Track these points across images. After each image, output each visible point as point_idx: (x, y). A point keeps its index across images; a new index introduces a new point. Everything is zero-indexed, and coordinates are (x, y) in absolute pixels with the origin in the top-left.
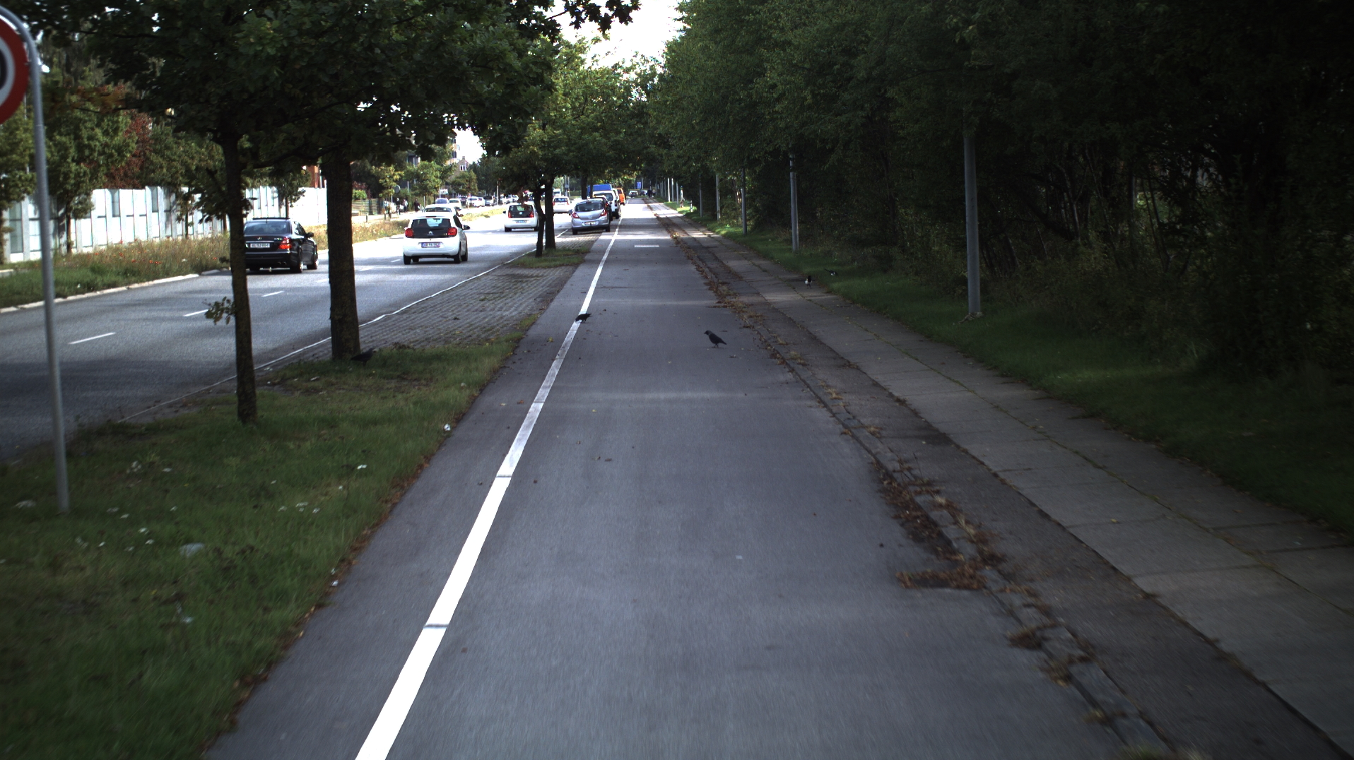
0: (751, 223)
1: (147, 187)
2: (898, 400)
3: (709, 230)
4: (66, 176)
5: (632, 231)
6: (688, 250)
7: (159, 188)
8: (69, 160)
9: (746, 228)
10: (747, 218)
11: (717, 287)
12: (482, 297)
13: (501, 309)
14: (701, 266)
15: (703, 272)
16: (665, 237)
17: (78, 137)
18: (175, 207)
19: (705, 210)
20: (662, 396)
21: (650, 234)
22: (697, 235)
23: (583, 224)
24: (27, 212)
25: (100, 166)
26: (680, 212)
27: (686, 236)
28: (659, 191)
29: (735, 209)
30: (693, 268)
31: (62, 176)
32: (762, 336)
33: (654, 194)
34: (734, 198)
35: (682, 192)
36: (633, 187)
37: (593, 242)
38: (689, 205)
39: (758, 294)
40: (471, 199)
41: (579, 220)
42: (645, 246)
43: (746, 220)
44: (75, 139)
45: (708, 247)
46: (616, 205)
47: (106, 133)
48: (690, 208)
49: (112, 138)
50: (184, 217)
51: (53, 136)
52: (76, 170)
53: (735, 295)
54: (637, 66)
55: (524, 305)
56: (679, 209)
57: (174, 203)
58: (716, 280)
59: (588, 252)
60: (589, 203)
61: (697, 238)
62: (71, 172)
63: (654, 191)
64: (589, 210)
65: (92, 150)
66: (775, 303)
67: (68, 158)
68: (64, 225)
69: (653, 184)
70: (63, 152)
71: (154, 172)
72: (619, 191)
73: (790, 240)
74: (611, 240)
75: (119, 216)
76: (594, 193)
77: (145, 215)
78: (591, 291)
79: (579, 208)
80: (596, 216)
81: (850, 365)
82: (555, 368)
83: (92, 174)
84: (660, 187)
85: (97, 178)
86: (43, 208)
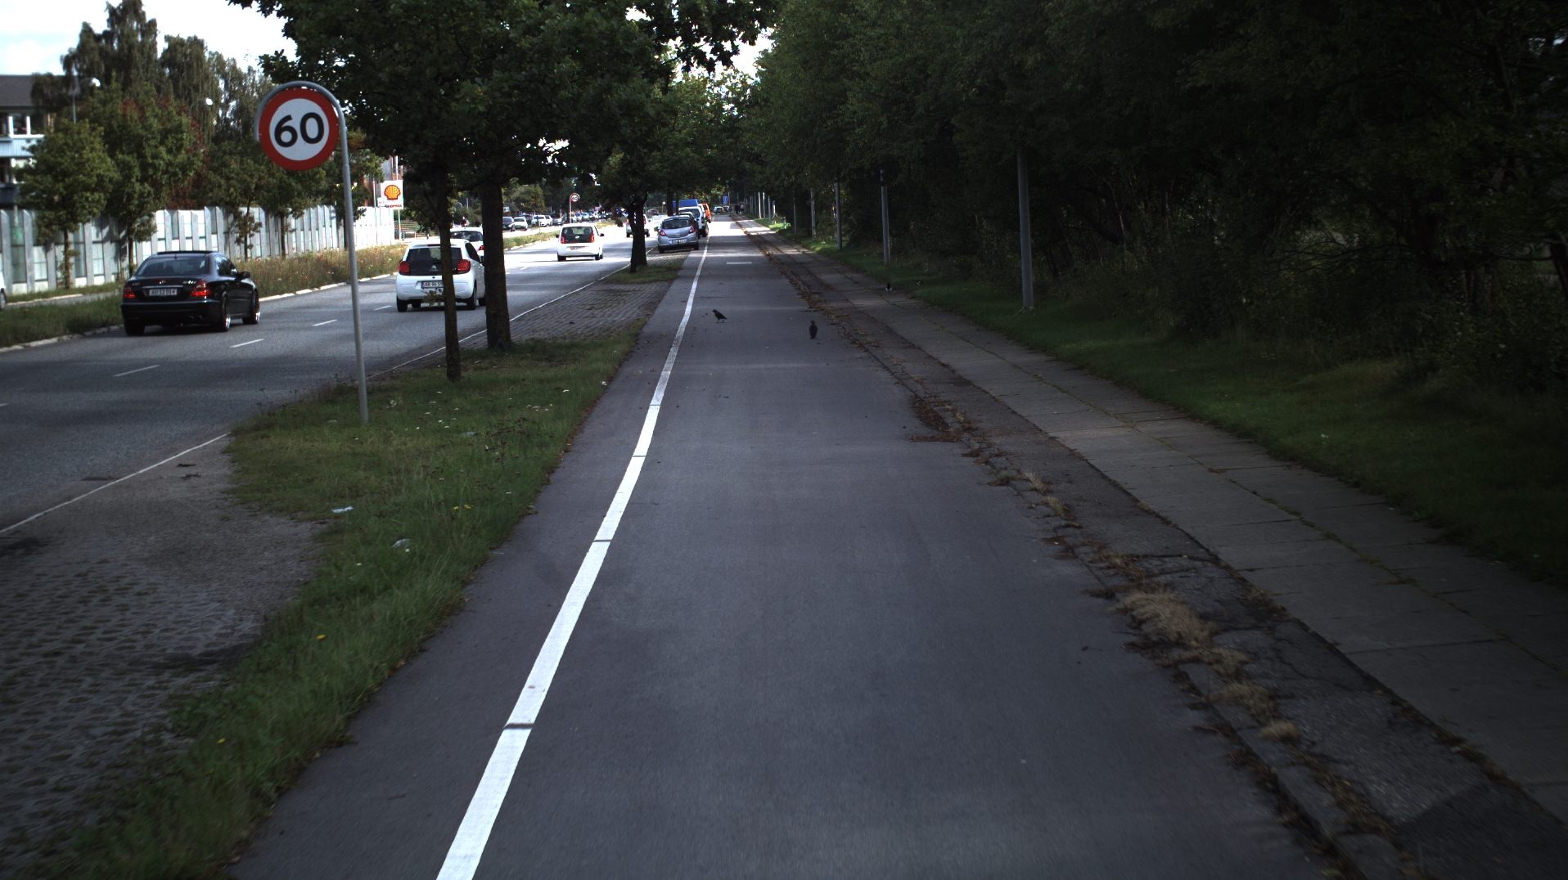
0: (846, 238)
1: (205, 208)
2: (943, 365)
3: (804, 247)
4: (130, 197)
5: (723, 249)
6: (781, 265)
7: (217, 208)
8: (134, 180)
9: (841, 244)
10: (843, 233)
11: (810, 296)
12: (588, 307)
13: (610, 316)
14: (795, 279)
15: (796, 284)
16: (758, 254)
17: (141, 156)
18: (233, 229)
19: (800, 226)
20: (762, 366)
21: (741, 251)
22: (791, 252)
23: (671, 242)
24: (90, 234)
25: (162, 185)
26: (772, 229)
27: (779, 253)
28: (748, 206)
29: (831, 225)
30: (787, 281)
31: (126, 196)
32: (845, 330)
33: (742, 210)
34: (830, 213)
35: (774, 207)
36: (720, 202)
37: (683, 260)
38: (782, 221)
39: (847, 300)
40: (537, 218)
41: (666, 238)
42: (737, 263)
43: (841, 236)
44: (138, 158)
45: (802, 263)
46: (703, 223)
47: (169, 151)
48: (784, 225)
49: (175, 156)
50: (243, 239)
51: (116, 155)
52: (140, 190)
53: (826, 301)
54: (728, 79)
55: (630, 313)
56: (771, 226)
57: (232, 224)
58: (808, 291)
59: (680, 269)
61: (791, 255)
62: (135, 192)
63: (742, 206)
64: (676, 228)
65: (156, 168)
66: (862, 306)
67: (132, 177)
68: (126, 248)
69: (741, 199)
70: (127, 171)
71: (211, 190)
72: (705, 207)
73: (882, 254)
74: (701, 258)
75: (178, 238)
76: (680, 209)
77: (205, 237)
78: (691, 300)
79: (665, 225)
80: (684, 233)
81: (913, 346)
82: (673, 352)
83: (155, 194)
84: (749, 201)
85: (159, 199)
86: (106, 231)
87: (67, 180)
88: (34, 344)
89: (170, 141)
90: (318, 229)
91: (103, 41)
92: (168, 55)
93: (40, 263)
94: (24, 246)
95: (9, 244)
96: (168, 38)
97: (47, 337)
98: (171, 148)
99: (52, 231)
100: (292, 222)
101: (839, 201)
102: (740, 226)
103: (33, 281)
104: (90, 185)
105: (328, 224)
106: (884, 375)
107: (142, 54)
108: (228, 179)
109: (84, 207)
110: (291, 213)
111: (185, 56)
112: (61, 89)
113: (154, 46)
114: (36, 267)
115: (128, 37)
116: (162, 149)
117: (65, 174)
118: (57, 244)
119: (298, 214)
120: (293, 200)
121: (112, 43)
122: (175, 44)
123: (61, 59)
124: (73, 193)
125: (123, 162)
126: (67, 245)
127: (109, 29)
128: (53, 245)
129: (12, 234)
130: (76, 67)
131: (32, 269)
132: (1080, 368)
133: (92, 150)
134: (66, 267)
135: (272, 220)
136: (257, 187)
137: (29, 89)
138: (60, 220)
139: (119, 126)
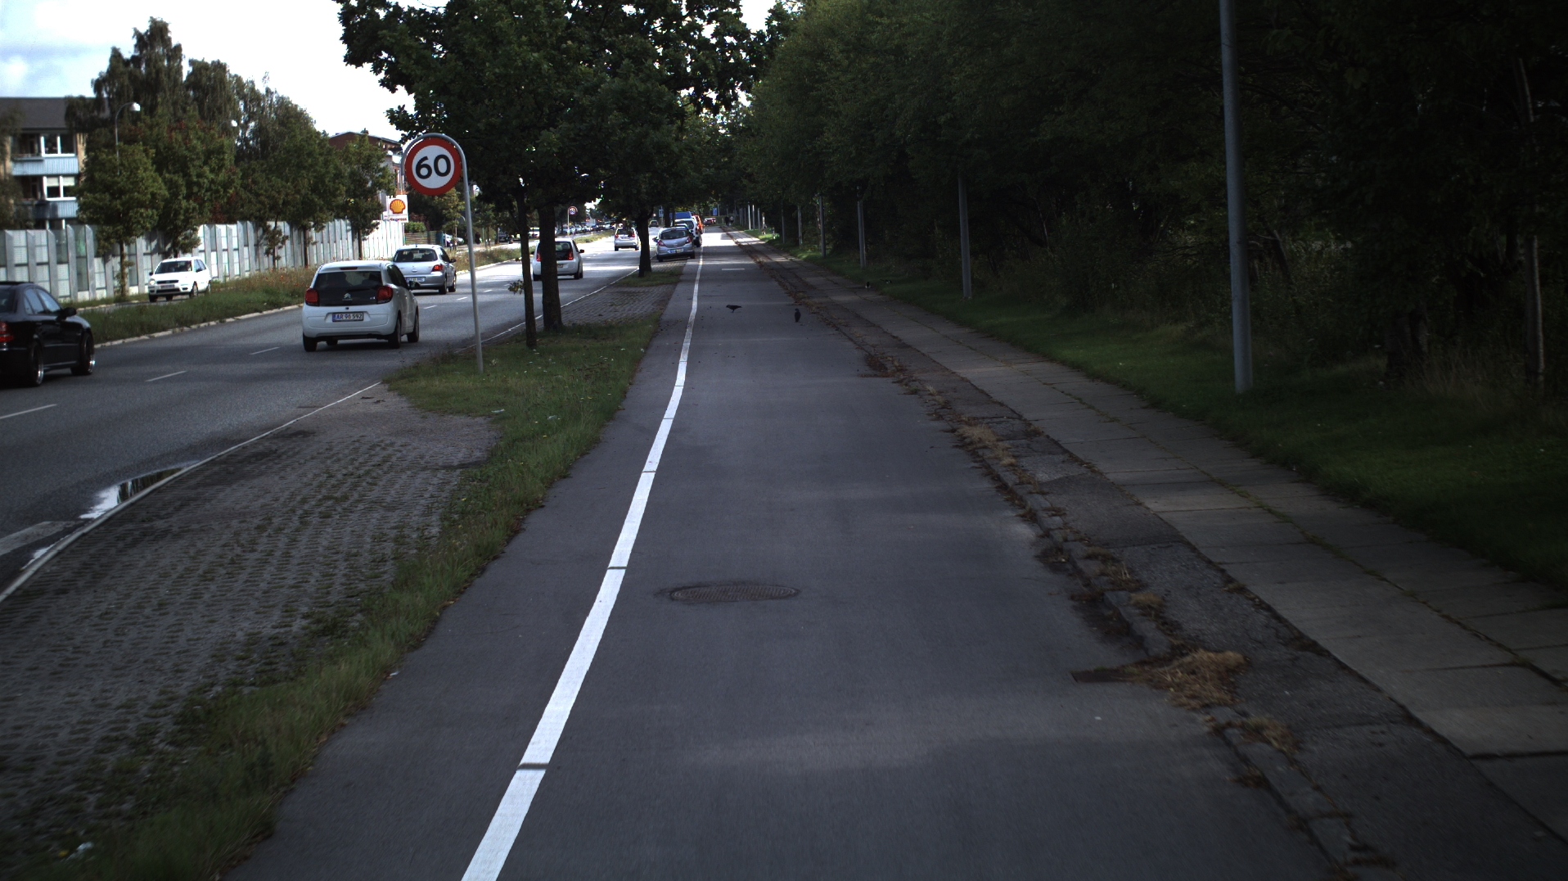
0: (830, 247)
1: (237, 222)
3: (791, 255)
4: (177, 213)
5: (717, 257)
6: (772, 271)
7: (248, 222)
8: (180, 197)
9: (825, 252)
10: (826, 242)
11: (795, 293)
12: (609, 304)
14: (782, 281)
15: (784, 285)
16: (750, 262)
17: (186, 175)
18: (262, 241)
19: (788, 236)
21: (734, 259)
22: (780, 259)
23: (669, 252)
24: (141, 247)
25: (205, 202)
26: (762, 240)
27: (769, 261)
28: (738, 218)
29: (816, 235)
30: (776, 283)
31: (173, 212)
32: (822, 316)
33: (732, 222)
34: (815, 225)
35: (763, 219)
36: (711, 214)
37: (681, 267)
38: (771, 232)
39: (827, 297)
41: (664, 248)
42: (731, 269)
43: (825, 244)
44: (184, 177)
45: (789, 269)
46: (697, 233)
47: (212, 171)
48: (773, 236)
49: (217, 175)
50: (272, 251)
51: (164, 174)
52: (186, 206)
53: (809, 298)
55: (647, 307)
56: (761, 237)
57: (261, 238)
58: (794, 290)
59: (681, 274)
60: (674, 231)
61: (780, 262)
62: (181, 208)
63: (732, 218)
64: (673, 238)
65: (199, 185)
66: (839, 301)
67: (179, 195)
69: (731, 211)
70: (174, 189)
71: (242, 206)
72: (697, 218)
73: (859, 260)
74: (698, 265)
75: (216, 250)
76: (677, 221)
77: (238, 249)
78: (695, 298)
79: (664, 236)
80: (679, 243)
81: (874, 326)
82: (689, 332)
83: (199, 208)
84: (738, 213)
85: (202, 214)
86: (154, 244)
87: (123, 197)
88: (157, 335)
89: (214, 161)
90: (335, 242)
91: (132, 65)
92: (193, 79)
93: (100, 273)
94: (86, 257)
95: (75, 255)
96: (192, 62)
97: (164, 329)
98: (214, 168)
99: (111, 244)
100: (313, 234)
101: (823, 213)
102: (731, 237)
103: (96, 289)
104: (145, 201)
105: (344, 237)
106: (849, 344)
107: (169, 77)
108: (257, 195)
109: (139, 222)
110: (314, 226)
111: (209, 79)
112: (93, 112)
113: (179, 69)
114: (97, 276)
115: (156, 61)
116: (206, 169)
117: (122, 192)
118: (114, 256)
119: (319, 227)
120: (316, 215)
121: (140, 67)
122: (199, 67)
123: (92, 82)
124: (129, 209)
125: (171, 181)
126: (122, 257)
127: (137, 54)
128: (110, 256)
129: (77, 247)
130: (106, 90)
131: (93, 279)
132: (992, 336)
133: (146, 170)
134: (121, 276)
135: (295, 233)
136: (285, 203)
137: (62, 111)
138: (117, 234)
139: (165, 148)
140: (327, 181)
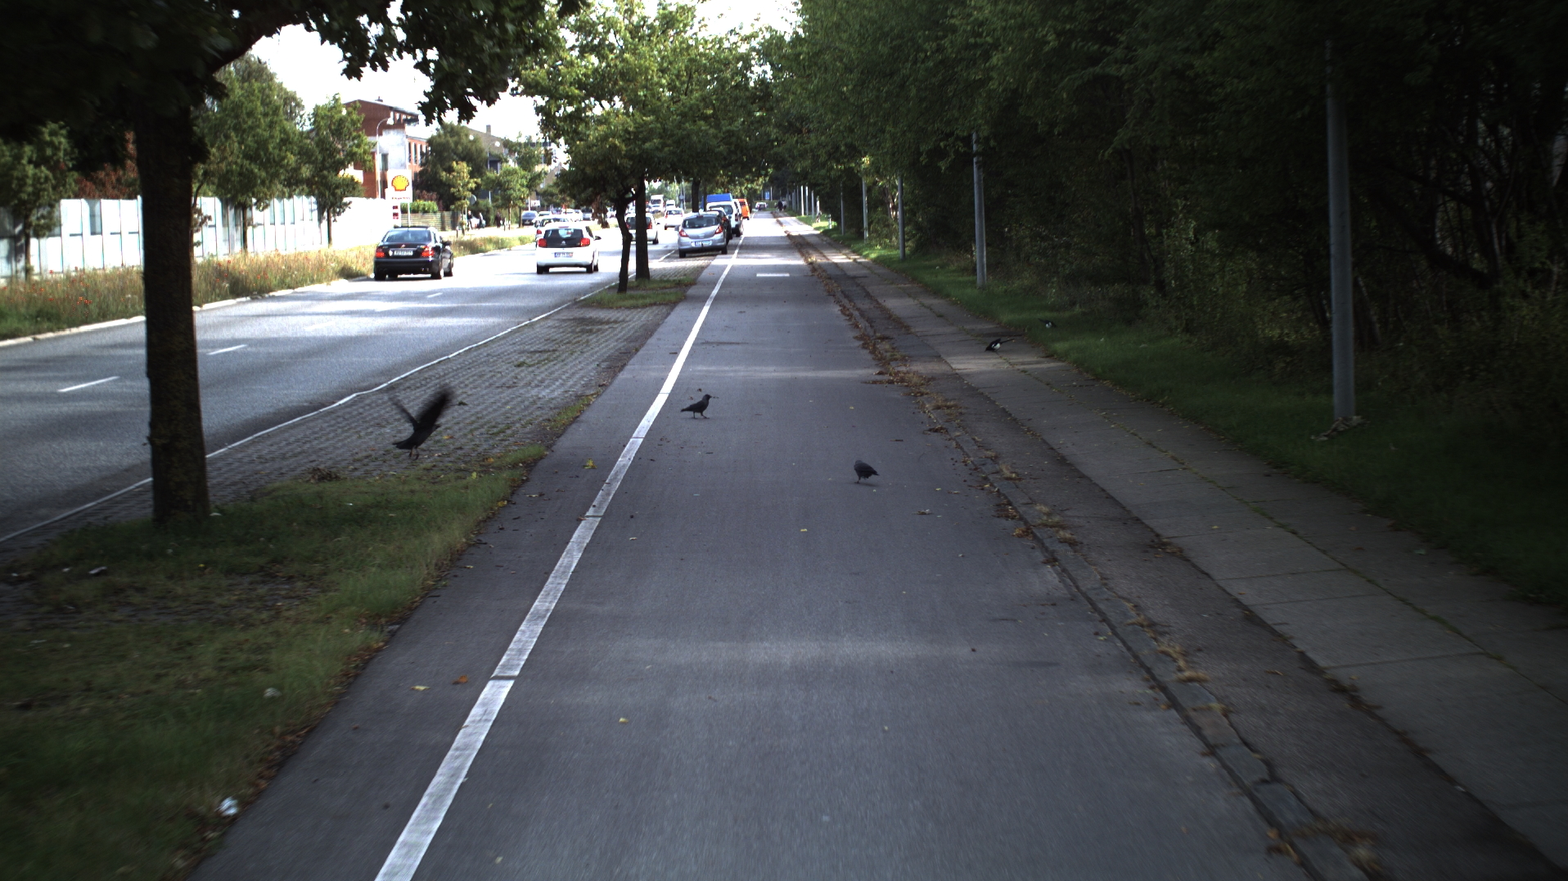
0: (911, 244)
4: (21, 183)
5: (756, 253)
6: (828, 281)
9: (903, 251)
10: (906, 236)
11: (874, 345)
12: (522, 360)
13: (540, 384)
14: (848, 306)
16: (797, 261)
19: (848, 226)
21: (778, 257)
22: (839, 258)
26: (816, 229)
30: (837, 309)
34: (886, 211)
35: (818, 203)
36: (760, 198)
37: (702, 268)
38: (827, 219)
39: (938, 358)
41: (687, 239)
42: (770, 275)
45: (854, 278)
53: (904, 360)
56: (815, 225)
58: (870, 332)
59: (693, 283)
60: (700, 218)
61: (841, 263)
64: (700, 227)
66: (968, 375)
68: (22, 245)
73: (975, 269)
74: (726, 267)
79: (687, 223)
80: (711, 234)
83: (57, 179)
85: (64, 185)
100: (256, 213)
101: (901, 196)
102: (781, 224)
105: (306, 216)
110: (255, 204)
120: (256, 190)
135: (231, 213)
140: (271, 149)
